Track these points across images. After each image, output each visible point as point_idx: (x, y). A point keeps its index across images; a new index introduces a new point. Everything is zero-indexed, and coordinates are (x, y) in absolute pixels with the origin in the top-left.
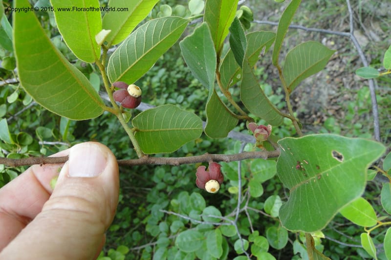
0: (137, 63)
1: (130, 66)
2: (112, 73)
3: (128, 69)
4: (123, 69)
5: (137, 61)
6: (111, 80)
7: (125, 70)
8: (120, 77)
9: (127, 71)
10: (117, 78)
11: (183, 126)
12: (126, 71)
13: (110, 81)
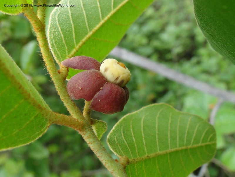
0: (102, 26)
1: (90, 30)
2: (58, 42)
3: (88, 36)
4: (79, 37)
5: (102, 22)
6: (57, 56)
7: (83, 38)
8: (74, 50)
9: (87, 40)
10: (69, 52)
11: (189, 141)
12: (84, 40)
13: (55, 58)
